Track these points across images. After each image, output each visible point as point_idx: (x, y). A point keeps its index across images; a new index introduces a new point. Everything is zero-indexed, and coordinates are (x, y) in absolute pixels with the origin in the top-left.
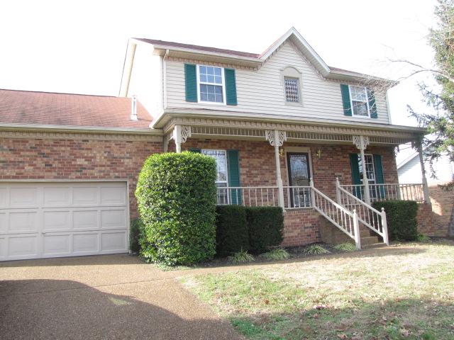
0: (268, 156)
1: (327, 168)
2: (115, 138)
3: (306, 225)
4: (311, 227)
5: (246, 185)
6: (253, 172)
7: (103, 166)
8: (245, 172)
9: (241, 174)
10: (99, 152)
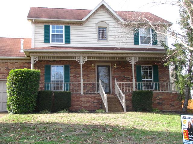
0: (86, 67)
1: (121, 73)
2: (10, 61)
3: (94, 101)
4: (97, 102)
5: (73, 82)
6: (77, 75)
7: (4, 73)
8: (73, 75)
9: (71, 77)
10: (3, 67)
